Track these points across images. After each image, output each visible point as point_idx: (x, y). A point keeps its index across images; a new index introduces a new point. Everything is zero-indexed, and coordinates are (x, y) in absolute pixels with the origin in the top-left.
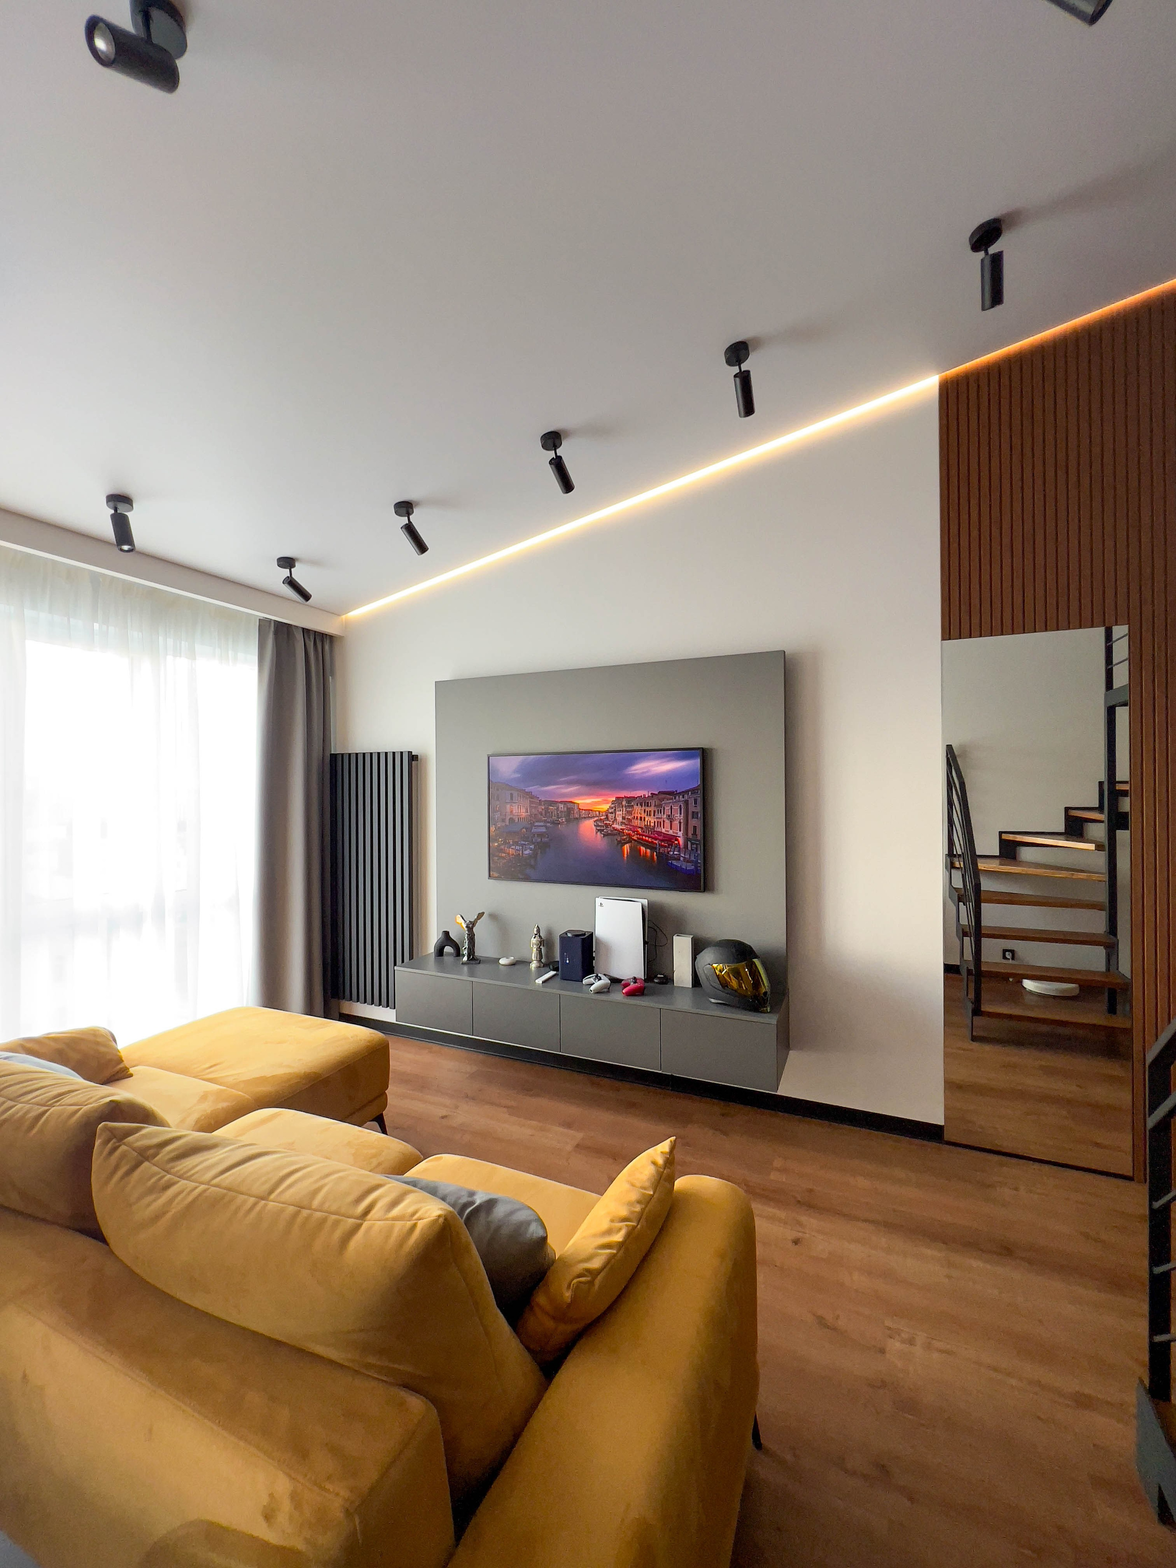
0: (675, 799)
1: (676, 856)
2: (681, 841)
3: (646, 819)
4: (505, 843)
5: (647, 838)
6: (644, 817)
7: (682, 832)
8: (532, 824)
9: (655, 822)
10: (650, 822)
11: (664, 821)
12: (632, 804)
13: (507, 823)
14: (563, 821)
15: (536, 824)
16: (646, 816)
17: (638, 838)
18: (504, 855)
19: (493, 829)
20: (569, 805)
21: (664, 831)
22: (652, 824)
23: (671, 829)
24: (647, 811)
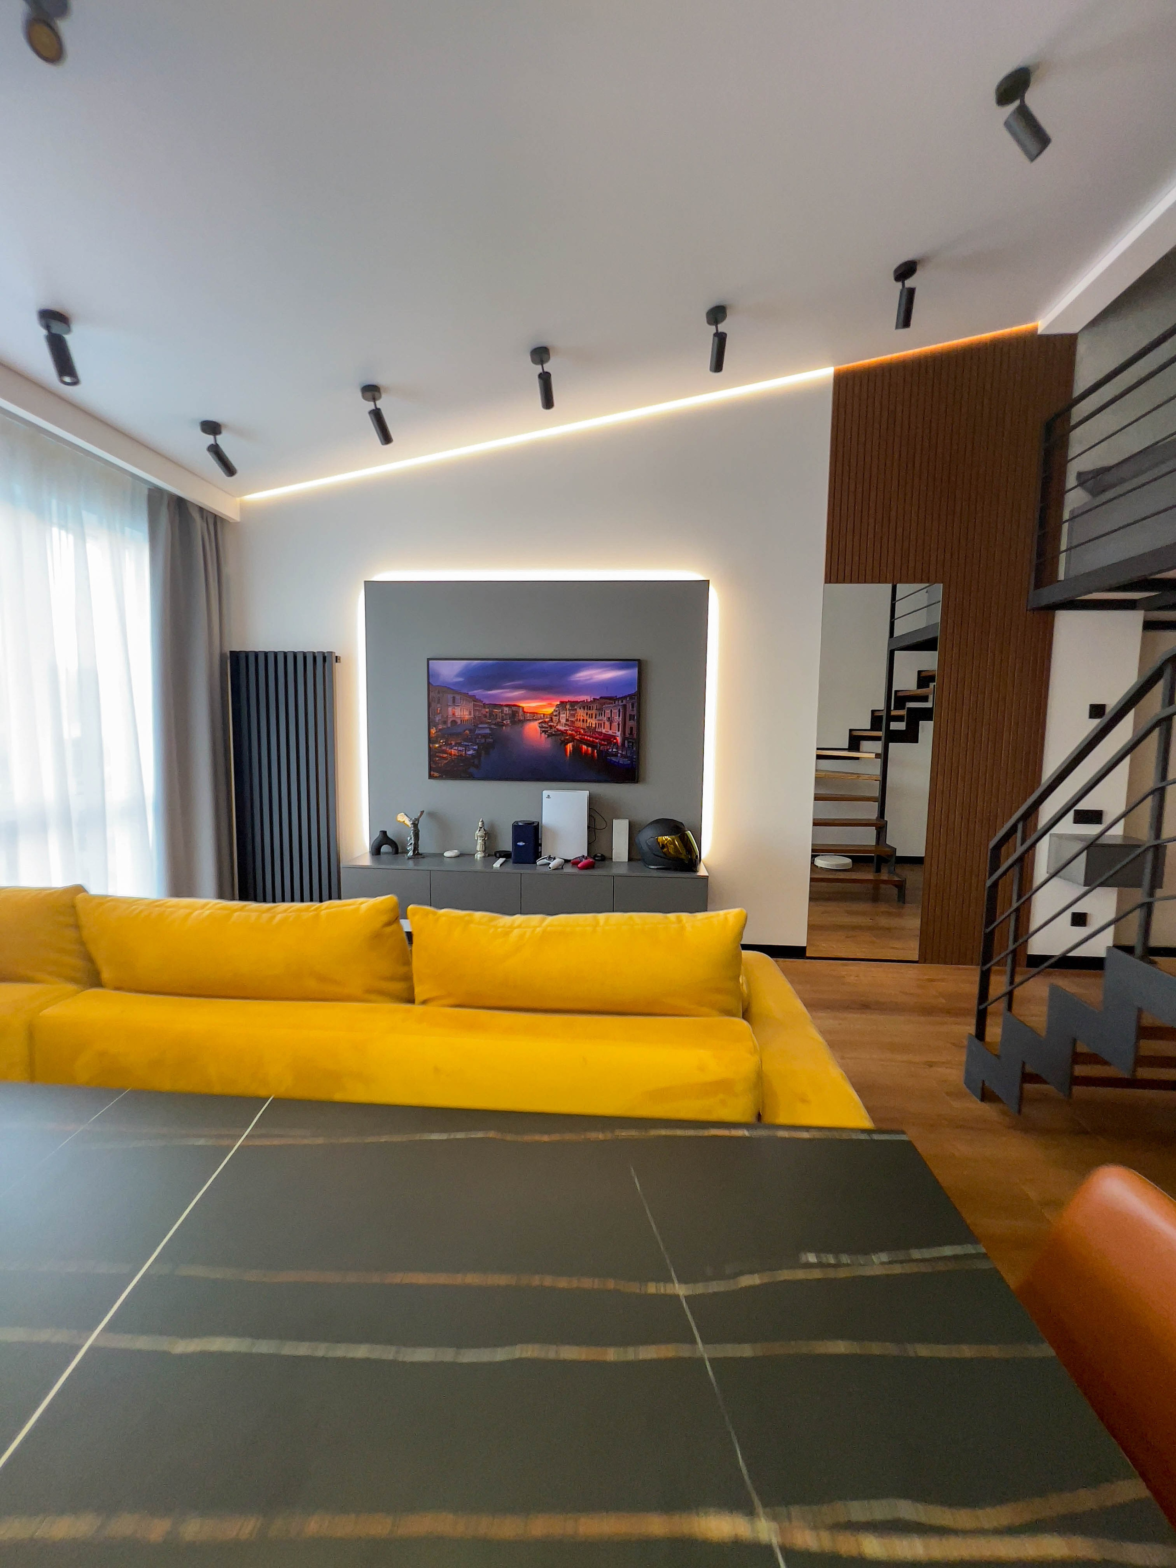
0: (615, 703)
1: (614, 753)
2: (619, 739)
3: (588, 722)
4: (447, 744)
5: (589, 738)
6: (587, 720)
7: (620, 732)
8: (476, 726)
9: (596, 724)
10: (592, 723)
11: (604, 723)
12: (576, 707)
13: (449, 725)
14: (508, 722)
15: (480, 726)
16: (588, 719)
17: (580, 737)
18: (445, 755)
19: (433, 731)
20: (514, 709)
21: (604, 731)
22: (594, 726)
23: (611, 729)
24: (589, 714)
